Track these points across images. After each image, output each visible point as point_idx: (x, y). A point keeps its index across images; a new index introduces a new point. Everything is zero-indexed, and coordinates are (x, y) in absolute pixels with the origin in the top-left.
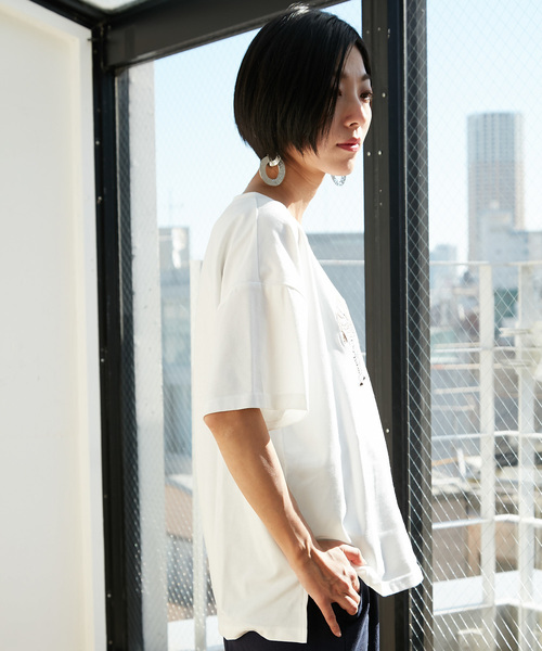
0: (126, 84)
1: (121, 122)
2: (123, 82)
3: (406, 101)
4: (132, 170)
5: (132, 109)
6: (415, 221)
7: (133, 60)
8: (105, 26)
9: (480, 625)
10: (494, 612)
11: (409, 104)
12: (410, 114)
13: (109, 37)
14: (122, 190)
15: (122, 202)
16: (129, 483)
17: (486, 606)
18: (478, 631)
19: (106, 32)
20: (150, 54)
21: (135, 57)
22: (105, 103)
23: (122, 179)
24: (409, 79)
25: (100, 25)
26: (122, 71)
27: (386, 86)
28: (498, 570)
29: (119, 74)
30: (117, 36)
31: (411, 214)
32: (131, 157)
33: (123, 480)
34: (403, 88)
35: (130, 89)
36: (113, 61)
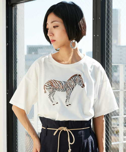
0: (16, 9)
5: (18, 16)
7: (19, 2)
11: (107, 21)
12: (107, 24)
14: (14, 42)
15: (14, 45)
16: (15, 131)
20: (24, 1)
21: (20, 1)
22: (9, 15)
23: (14, 38)
24: (107, 13)
26: (15, 5)
27: (100, 16)
29: (14, 6)
31: (107, 54)
32: (17, 32)
33: (13, 130)
34: (105, 16)
35: (17, 11)
36: (12, 2)
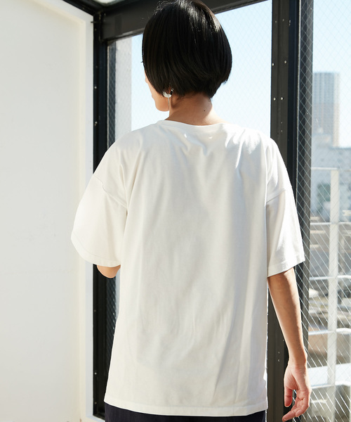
0: (114, 51)
1: (111, 75)
2: (112, 49)
3: (299, 66)
4: (116, 105)
5: (118, 66)
6: (303, 143)
7: (120, 36)
8: (102, 14)
9: (325, 397)
10: (335, 389)
11: (301, 68)
12: (301, 75)
13: (104, 21)
14: (110, 118)
15: (110, 125)
16: (110, 303)
17: (330, 385)
18: (324, 401)
19: (102, 18)
20: (131, 32)
21: (121, 34)
22: (101, 62)
23: (110, 111)
24: (301, 52)
25: (99, 13)
26: (112, 43)
27: (287, 57)
28: (338, 363)
30: (110, 21)
31: (301, 138)
32: (116, 97)
33: (106, 301)
34: (298, 57)
35: (116, 54)
36: (106, 36)
